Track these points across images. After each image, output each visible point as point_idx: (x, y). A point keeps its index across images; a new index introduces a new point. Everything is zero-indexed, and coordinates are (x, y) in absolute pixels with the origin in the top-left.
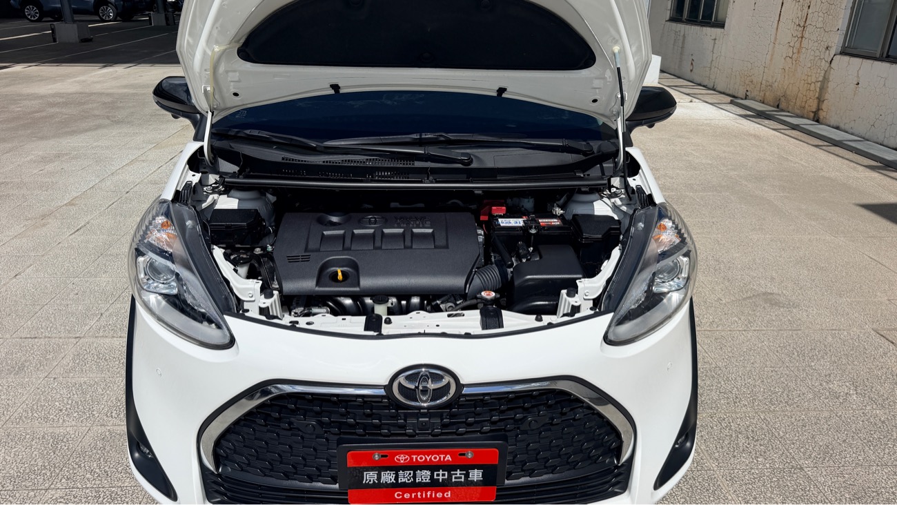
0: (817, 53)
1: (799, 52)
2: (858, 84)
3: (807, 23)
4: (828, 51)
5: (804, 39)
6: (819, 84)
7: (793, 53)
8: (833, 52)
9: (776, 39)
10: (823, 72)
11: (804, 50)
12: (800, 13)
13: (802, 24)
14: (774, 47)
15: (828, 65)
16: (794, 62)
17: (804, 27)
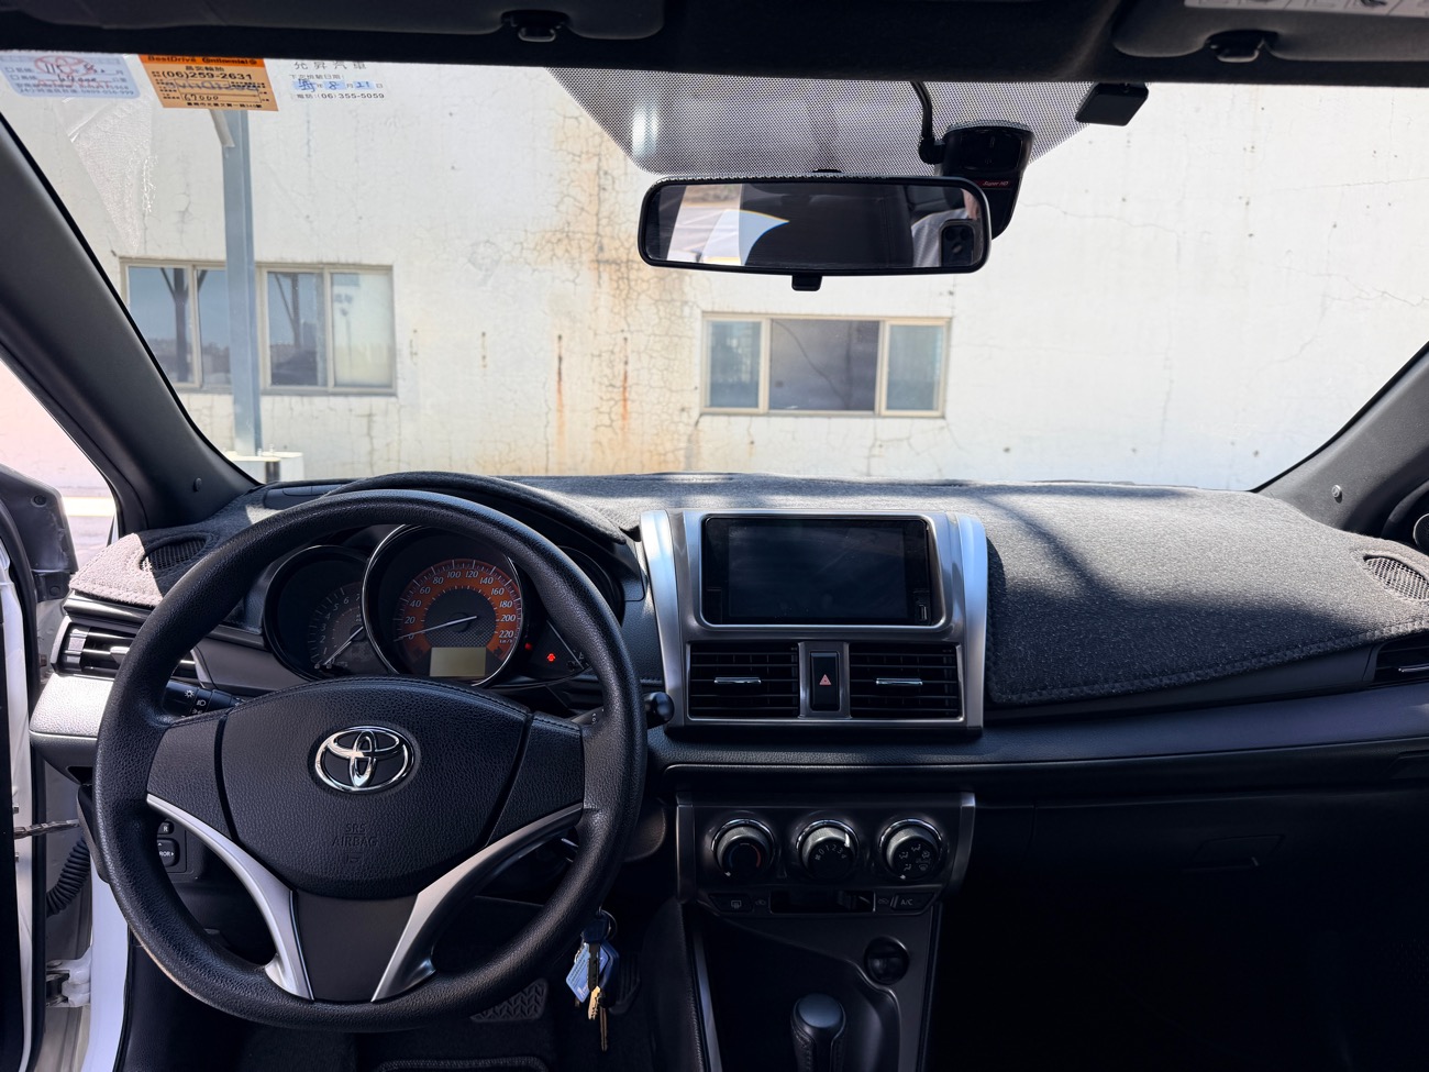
0: (664, 416)
1: (624, 417)
2: (752, 443)
3: (630, 381)
4: (685, 414)
5: (629, 403)
6: (682, 453)
7: (612, 421)
8: (695, 414)
9: (561, 406)
10: (685, 438)
11: (634, 415)
12: (607, 371)
13: (619, 383)
14: (561, 416)
15: (691, 429)
16: (619, 431)
17: (625, 388)
